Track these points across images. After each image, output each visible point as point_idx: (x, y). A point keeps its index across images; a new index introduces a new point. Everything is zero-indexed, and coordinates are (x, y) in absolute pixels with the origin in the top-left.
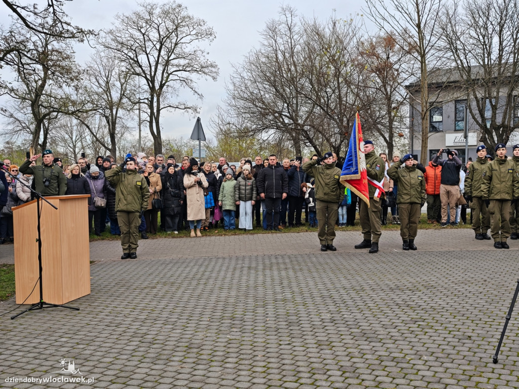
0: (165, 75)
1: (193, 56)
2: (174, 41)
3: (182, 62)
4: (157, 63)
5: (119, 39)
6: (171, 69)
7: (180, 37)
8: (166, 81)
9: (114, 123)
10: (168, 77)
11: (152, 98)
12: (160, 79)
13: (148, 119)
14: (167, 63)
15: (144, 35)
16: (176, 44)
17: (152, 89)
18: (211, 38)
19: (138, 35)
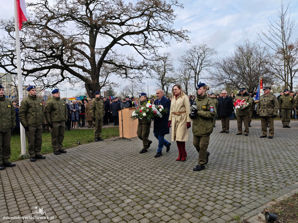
0: (200, 68)
1: (210, 61)
2: (203, 57)
3: (206, 63)
4: (197, 64)
5: (185, 58)
6: (203, 66)
7: (205, 55)
8: (201, 70)
9: (187, 84)
10: (201, 69)
11: (196, 76)
12: (198, 70)
13: (194, 83)
14: (201, 64)
15: (192, 56)
16: (204, 58)
17: (196, 73)
18: (217, 54)
19: (191, 56)
